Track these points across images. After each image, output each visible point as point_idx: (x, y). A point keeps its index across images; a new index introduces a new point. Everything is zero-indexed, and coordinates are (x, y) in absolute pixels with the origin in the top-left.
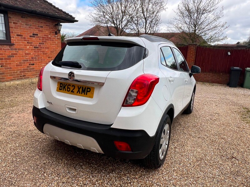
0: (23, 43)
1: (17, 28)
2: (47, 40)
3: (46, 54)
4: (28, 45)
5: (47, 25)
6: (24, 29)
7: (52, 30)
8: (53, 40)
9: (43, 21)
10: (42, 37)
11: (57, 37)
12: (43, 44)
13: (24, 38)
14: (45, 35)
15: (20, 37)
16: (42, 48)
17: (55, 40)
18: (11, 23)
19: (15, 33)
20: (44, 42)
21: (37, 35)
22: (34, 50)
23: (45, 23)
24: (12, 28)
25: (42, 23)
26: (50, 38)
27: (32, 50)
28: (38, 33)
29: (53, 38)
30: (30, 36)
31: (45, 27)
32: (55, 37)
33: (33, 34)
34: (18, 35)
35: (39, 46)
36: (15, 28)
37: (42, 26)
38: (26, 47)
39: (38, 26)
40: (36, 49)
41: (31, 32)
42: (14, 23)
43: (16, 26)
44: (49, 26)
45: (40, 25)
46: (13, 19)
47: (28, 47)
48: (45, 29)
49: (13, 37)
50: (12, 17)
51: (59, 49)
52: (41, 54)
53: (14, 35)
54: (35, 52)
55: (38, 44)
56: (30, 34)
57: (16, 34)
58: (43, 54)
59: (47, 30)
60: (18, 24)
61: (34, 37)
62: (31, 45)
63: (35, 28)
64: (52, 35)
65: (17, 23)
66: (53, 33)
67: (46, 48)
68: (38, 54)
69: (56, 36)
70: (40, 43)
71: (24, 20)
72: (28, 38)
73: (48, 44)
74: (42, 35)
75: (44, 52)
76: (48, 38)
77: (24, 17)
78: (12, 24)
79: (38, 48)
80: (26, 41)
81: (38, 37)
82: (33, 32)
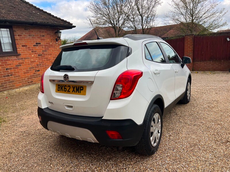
0: (28, 52)
1: (22, 40)
2: (49, 47)
3: (49, 60)
4: (33, 54)
6: (27, 40)
7: (53, 38)
8: (55, 47)
10: (45, 45)
11: (58, 43)
12: (46, 51)
13: (29, 48)
14: (47, 43)
15: (25, 47)
16: (45, 55)
17: (56, 47)
18: (16, 35)
19: (21, 44)
20: (47, 49)
21: (40, 44)
22: (38, 57)
23: (46, 32)
24: (17, 40)
25: (43, 32)
26: (52, 45)
27: (37, 57)
28: (40, 41)
29: (54, 45)
30: (34, 46)
31: (46, 36)
32: (56, 43)
33: (36, 44)
34: (23, 46)
35: (42, 53)
36: (19, 40)
37: (44, 35)
38: (31, 56)
39: (40, 36)
40: (40, 56)
41: (34, 42)
42: (19, 35)
43: (20, 38)
44: (49, 34)
45: (42, 35)
46: (18, 32)
47: (33, 56)
48: (46, 38)
49: (19, 48)
50: (16, 30)
52: (45, 60)
53: (20, 46)
54: (39, 59)
55: (41, 51)
56: (33, 43)
57: (21, 45)
58: (47, 60)
59: (48, 38)
60: (22, 36)
61: (37, 46)
62: (35, 54)
63: (38, 38)
64: (53, 42)
65: (21, 36)
66: (54, 40)
67: (49, 55)
68: (42, 61)
69: (57, 42)
70: (43, 51)
71: (27, 31)
72: (32, 48)
73: (50, 51)
74: (44, 44)
75: (47, 58)
76: (50, 45)
77: (27, 29)
78: (17, 36)
79: (42, 55)
80: (30, 50)
81: (41, 46)
82: (36, 42)
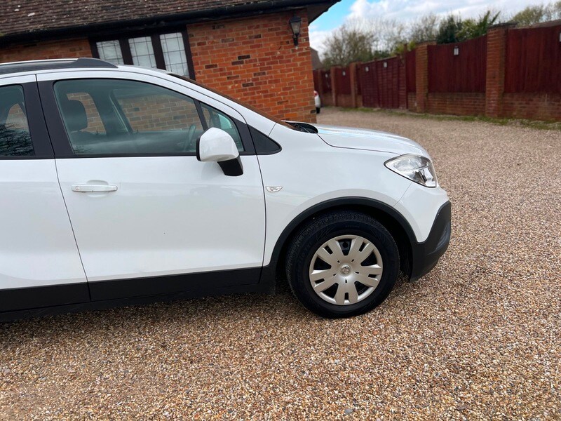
0: (219, 80)
1: (206, 53)
2: (272, 63)
3: (271, 95)
4: (230, 83)
5: (271, 30)
6: (218, 51)
7: (284, 38)
8: (289, 61)
9: (261, 23)
10: (260, 60)
11: (299, 50)
12: (264, 74)
13: (221, 70)
14: (267, 54)
15: (212, 69)
16: (260, 83)
17: (295, 60)
18: (194, 45)
19: (203, 63)
20: (266, 69)
21: (248, 57)
22: (243, 90)
23: (265, 26)
24: (196, 54)
25: (258, 27)
26: (280, 57)
27: (239, 91)
28: (248, 52)
29: (287, 57)
30: (234, 63)
31: (266, 36)
32: (294, 51)
33: (240, 58)
34: (208, 67)
35: (254, 80)
36: (201, 54)
37: (259, 33)
38: (226, 88)
39: (250, 37)
40: (247, 88)
41: (234, 54)
42: (199, 44)
43: (203, 49)
44: (275, 29)
45: (254, 34)
46: (197, 36)
47: (230, 87)
48: (265, 40)
49: (199, 72)
50: (194, 33)
51: (306, 78)
52: (260, 97)
53: (201, 68)
54: (245, 94)
55: (250, 76)
56: (232, 58)
57: (204, 66)
58: (265, 96)
59: (271, 40)
60: (207, 45)
61: (242, 63)
62: (236, 82)
63: (244, 43)
64: (286, 48)
65: (204, 44)
66: (288, 42)
67: (270, 82)
68: (253, 98)
69: (297, 48)
70: (255, 75)
71: (218, 32)
72: (229, 69)
73: (276, 72)
74: (260, 55)
75: (266, 91)
76: (275, 58)
77: (218, 27)
78: (196, 46)
79: (252, 84)
80: (224, 74)
81: (251, 61)
82: (239, 53)
